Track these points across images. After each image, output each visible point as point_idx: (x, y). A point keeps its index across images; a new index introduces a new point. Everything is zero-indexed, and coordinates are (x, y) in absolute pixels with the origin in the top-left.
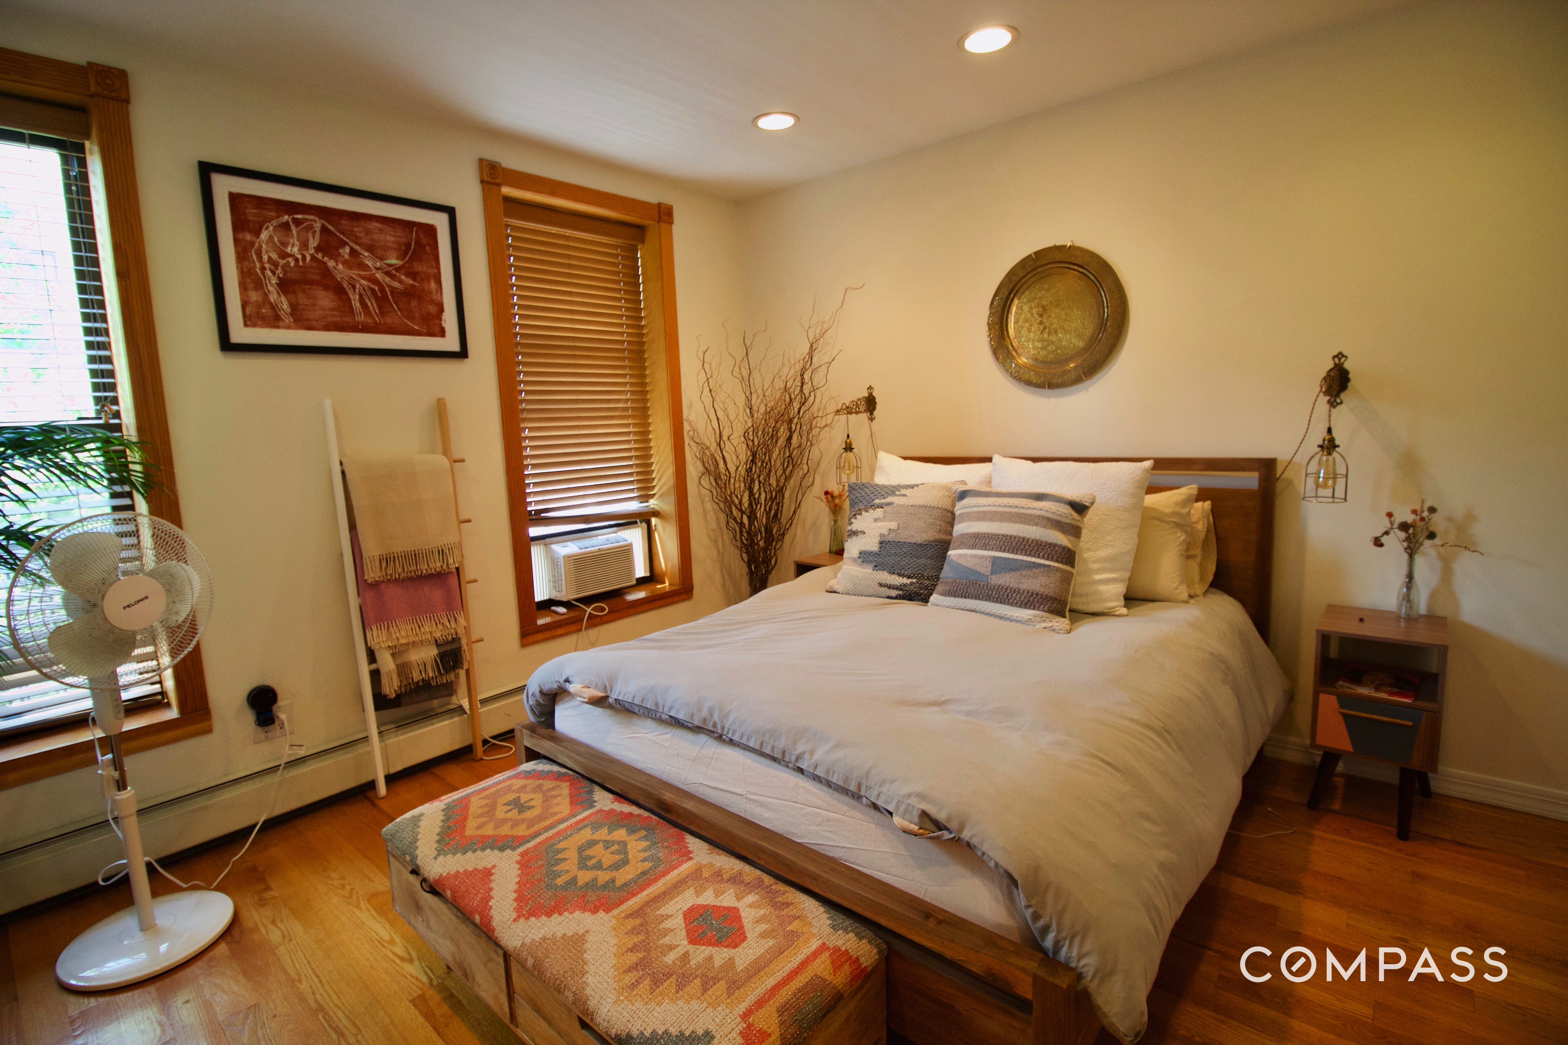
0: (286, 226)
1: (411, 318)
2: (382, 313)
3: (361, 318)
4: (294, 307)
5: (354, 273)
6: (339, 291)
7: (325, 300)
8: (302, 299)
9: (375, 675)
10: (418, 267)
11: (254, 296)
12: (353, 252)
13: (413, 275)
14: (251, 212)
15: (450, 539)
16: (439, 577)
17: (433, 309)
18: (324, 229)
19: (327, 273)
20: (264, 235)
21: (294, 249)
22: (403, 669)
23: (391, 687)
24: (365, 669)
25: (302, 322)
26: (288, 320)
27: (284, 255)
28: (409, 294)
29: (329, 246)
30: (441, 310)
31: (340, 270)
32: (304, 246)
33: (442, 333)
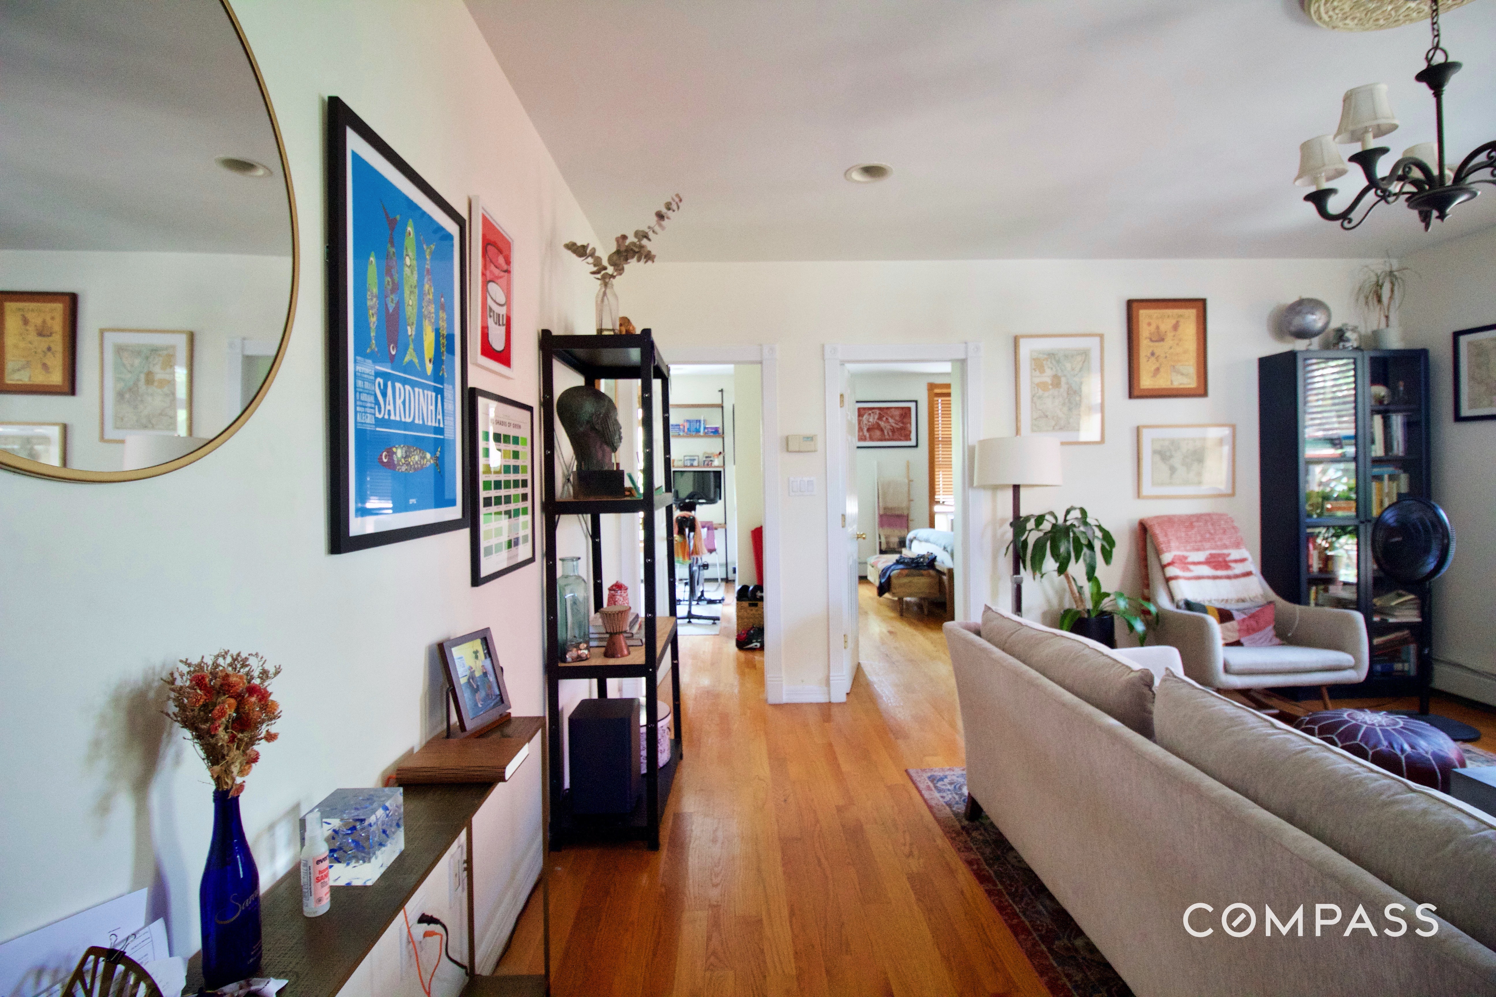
0: (870, 414)
1: (901, 436)
2: (893, 435)
3: (887, 437)
4: (870, 436)
5: (886, 425)
6: (882, 430)
7: (878, 433)
8: (872, 434)
9: (880, 543)
10: (905, 420)
11: (861, 434)
12: (887, 419)
13: (903, 423)
14: (862, 412)
15: (904, 505)
16: (899, 516)
17: (908, 432)
18: (880, 414)
19: (879, 425)
20: (865, 417)
21: (871, 420)
22: (888, 543)
23: (884, 547)
24: (878, 541)
25: (872, 439)
26: (868, 439)
27: (869, 422)
28: (901, 429)
29: (880, 418)
30: (910, 432)
31: (882, 424)
32: (874, 418)
33: (910, 440)
